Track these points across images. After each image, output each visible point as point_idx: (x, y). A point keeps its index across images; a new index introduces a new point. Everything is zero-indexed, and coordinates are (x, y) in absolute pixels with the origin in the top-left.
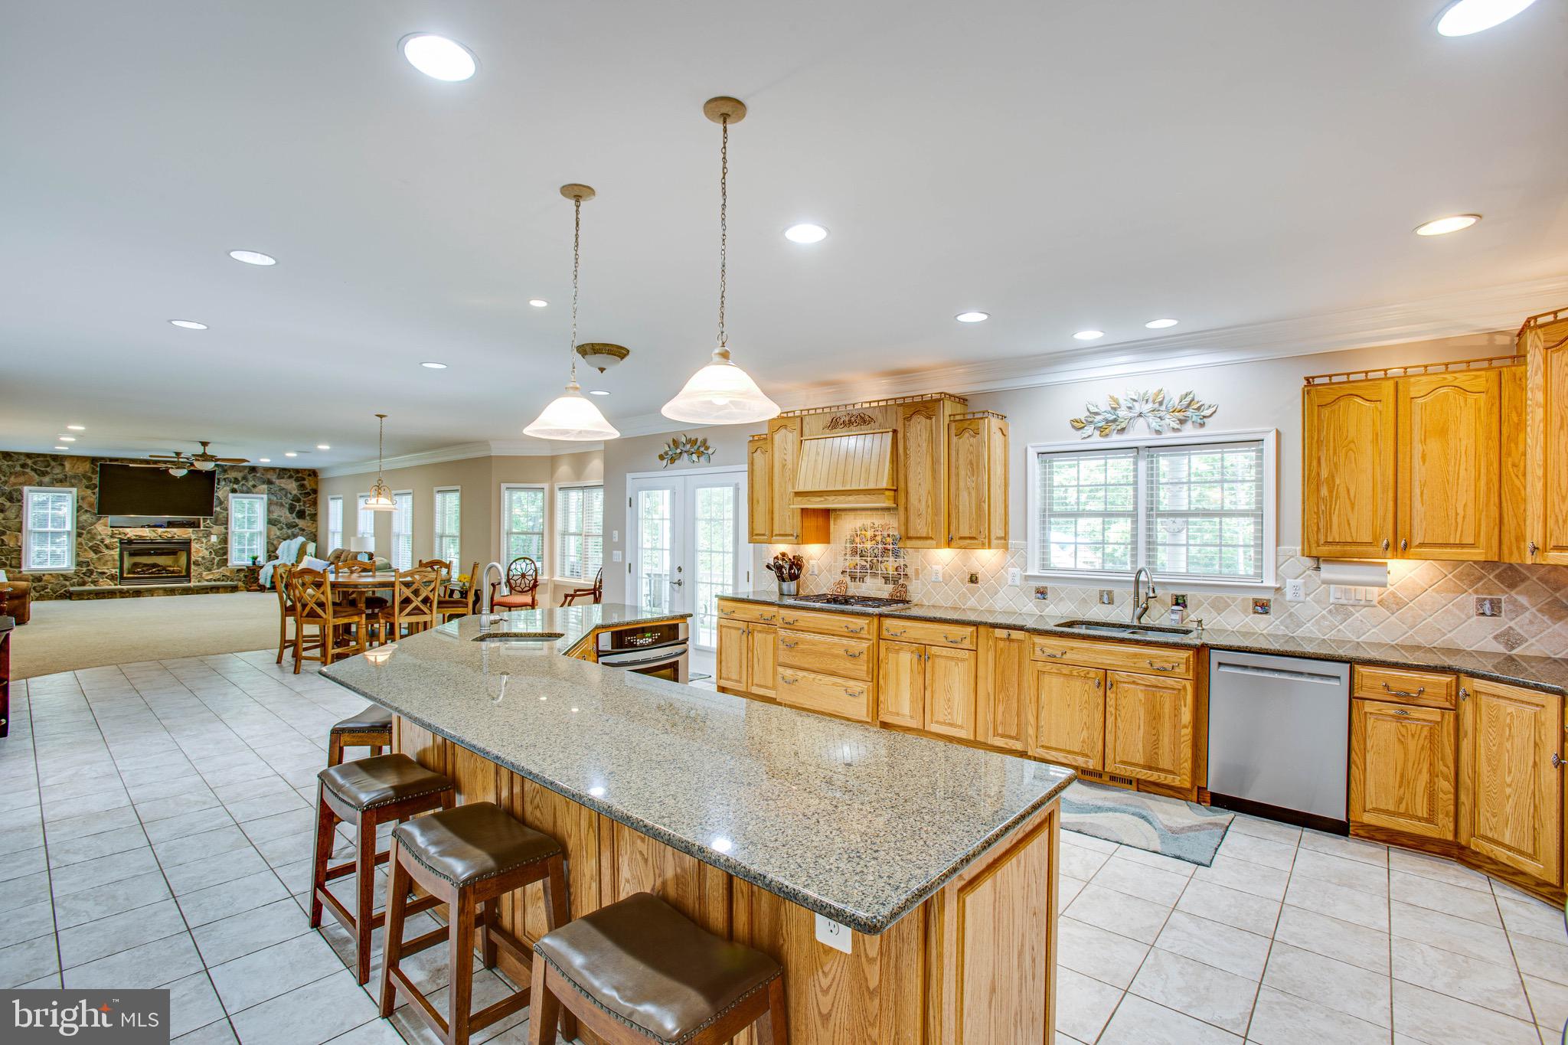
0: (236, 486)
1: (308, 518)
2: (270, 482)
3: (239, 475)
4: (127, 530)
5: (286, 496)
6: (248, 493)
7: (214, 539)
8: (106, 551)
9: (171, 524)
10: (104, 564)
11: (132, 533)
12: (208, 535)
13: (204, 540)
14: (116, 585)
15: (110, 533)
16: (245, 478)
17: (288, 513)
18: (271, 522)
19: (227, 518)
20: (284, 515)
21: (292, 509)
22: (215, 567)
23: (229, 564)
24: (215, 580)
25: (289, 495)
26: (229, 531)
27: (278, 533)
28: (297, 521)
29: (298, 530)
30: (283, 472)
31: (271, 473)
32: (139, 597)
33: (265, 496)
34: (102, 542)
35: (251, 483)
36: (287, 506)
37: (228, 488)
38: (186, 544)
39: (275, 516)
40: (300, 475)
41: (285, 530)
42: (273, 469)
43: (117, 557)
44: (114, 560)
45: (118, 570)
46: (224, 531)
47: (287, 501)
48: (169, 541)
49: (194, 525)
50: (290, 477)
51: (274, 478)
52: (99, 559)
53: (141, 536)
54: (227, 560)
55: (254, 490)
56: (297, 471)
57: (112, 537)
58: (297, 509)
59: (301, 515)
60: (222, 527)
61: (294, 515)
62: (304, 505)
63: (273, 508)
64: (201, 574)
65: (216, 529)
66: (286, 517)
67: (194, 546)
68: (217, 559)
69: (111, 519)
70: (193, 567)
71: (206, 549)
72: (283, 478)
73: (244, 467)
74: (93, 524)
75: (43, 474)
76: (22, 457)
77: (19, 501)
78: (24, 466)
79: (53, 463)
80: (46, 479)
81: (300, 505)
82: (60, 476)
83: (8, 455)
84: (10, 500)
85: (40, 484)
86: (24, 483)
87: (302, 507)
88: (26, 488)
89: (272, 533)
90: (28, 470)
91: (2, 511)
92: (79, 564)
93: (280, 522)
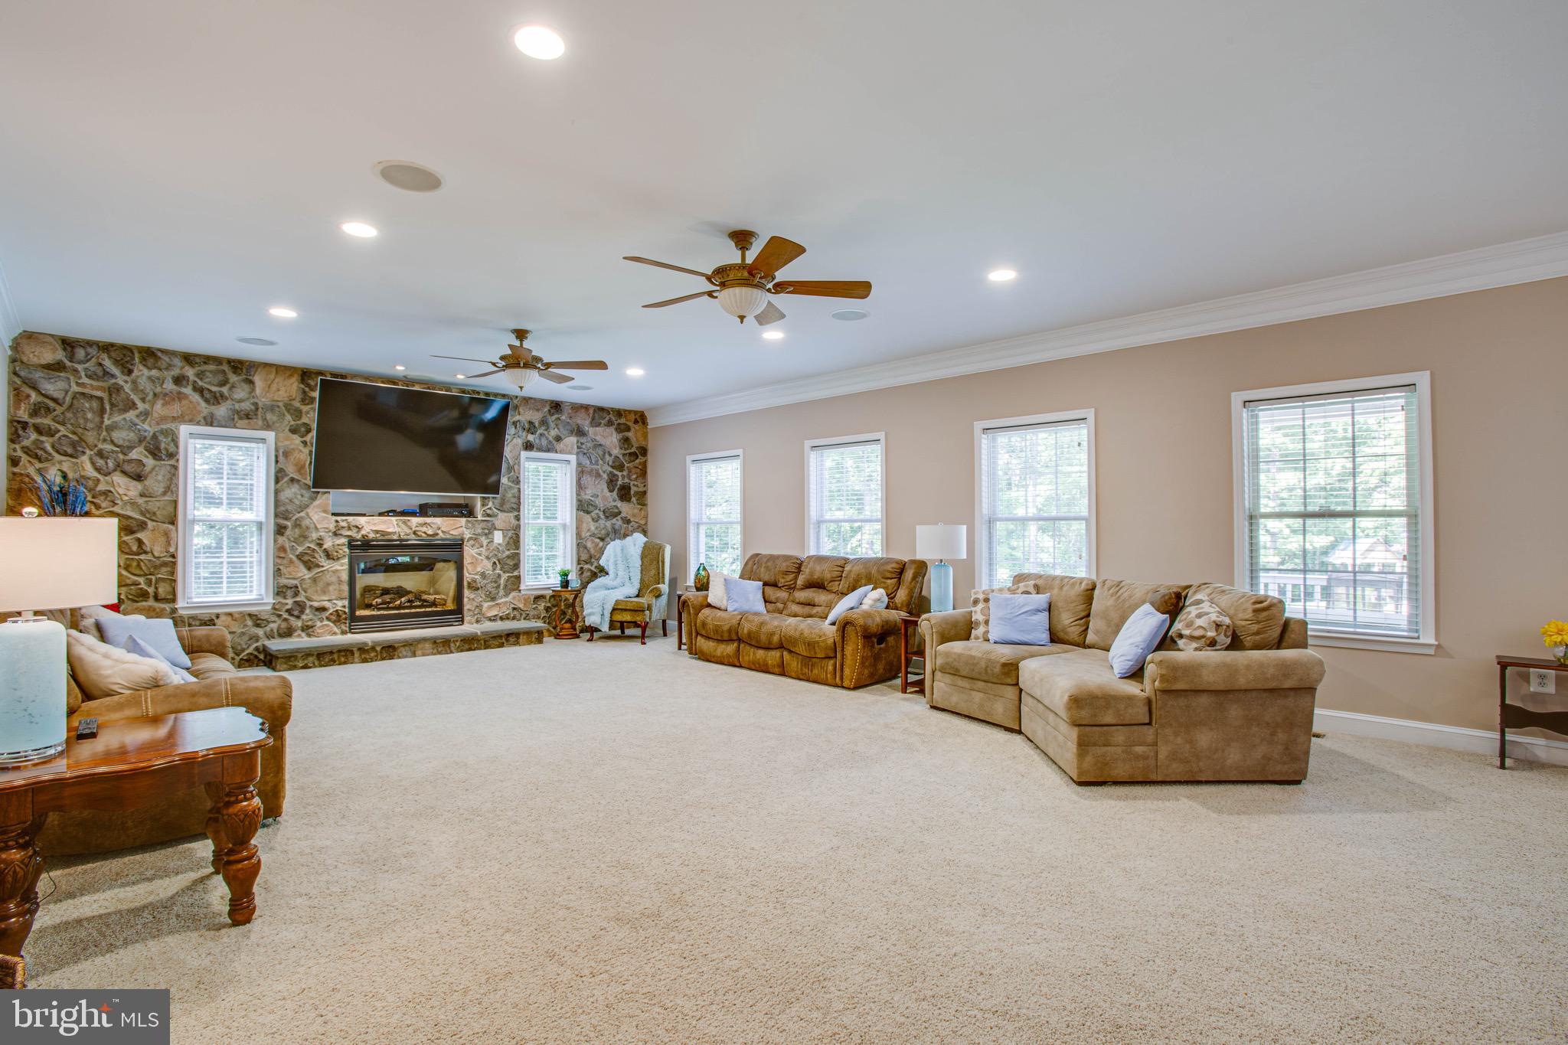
0: (531, 438)
1: (634, 499)
2: (580, 432)
3: (536, 417)
4: (362, 521)
5: (603, 458)
6: (548, 450)
7: (498, 537)
8: (327, 564)
9: (424, 510)
10: (324, 592)
11: (370, 526)
12: (489, 532)
13: (484, 541)
14: (344, 633)
15: (332, 526)
16: (544, 422)
17: (606, 490)
18: (583, 507)
19: (519, 498)
20: (602, 493)
21: (611, 482)
22: (502, 593)
23: (523, 587)
24: (502, 619)
25: (607, 457)
26: (522, 524)
27: (593, 529)
28: (619, 504)
29: (620, 523)
30: (601, 414)
31: (582, 414)
32: (392, 658)
33: (573, 458)
34: (320, 545)
35: (553, 433)
36: (605, 476)
37: (522, 442)
38: (454, 549)
39: (587, 496)
40: (623, 421)
41: (602, 522)
42: (585, 408)
43: (345, 576)
44: (340, 582)
45: (346, 603)
46: (514, 522)
47: (605, 469)
48: (429, 543)
49: (466, 511)
50: (610, 423)
51: (586, 424)
52: (314, 580)
53: (384, 533)
54: (518, 578)
55: (557, 446)
56: (619, 413)
57: (336, 534)
58: (620, 482)
59: (625, 493)
60: (512, 515)
61: (615, 493)
62: (629, 478)
63: (585, 480)
64: (479, 607)
65: (503, 519)
66: (604, 498)
67: (469, 552)
68: (505, 576)
69: (335, 498)
70: (466, 592)
71: (488, 558)
72: (599, 425)
73: (543, 402)
74: (303, 507)
75: (216, 399)
76: (177, 362)
77: (172, 455)
78: (179, 380)
79: (233, 378)
80: (221, 411)
81: (623, 476)
82: (246, 406)
83: (150, 355)
84: (155, 452)
85: (210, 421)
86: (181, 419)
87: (626, 480)
88: (184, 430)
89: (584, 527)
90: (188, 390)
91: (138, 478)
92: (280, 591)
93: (596, 507)
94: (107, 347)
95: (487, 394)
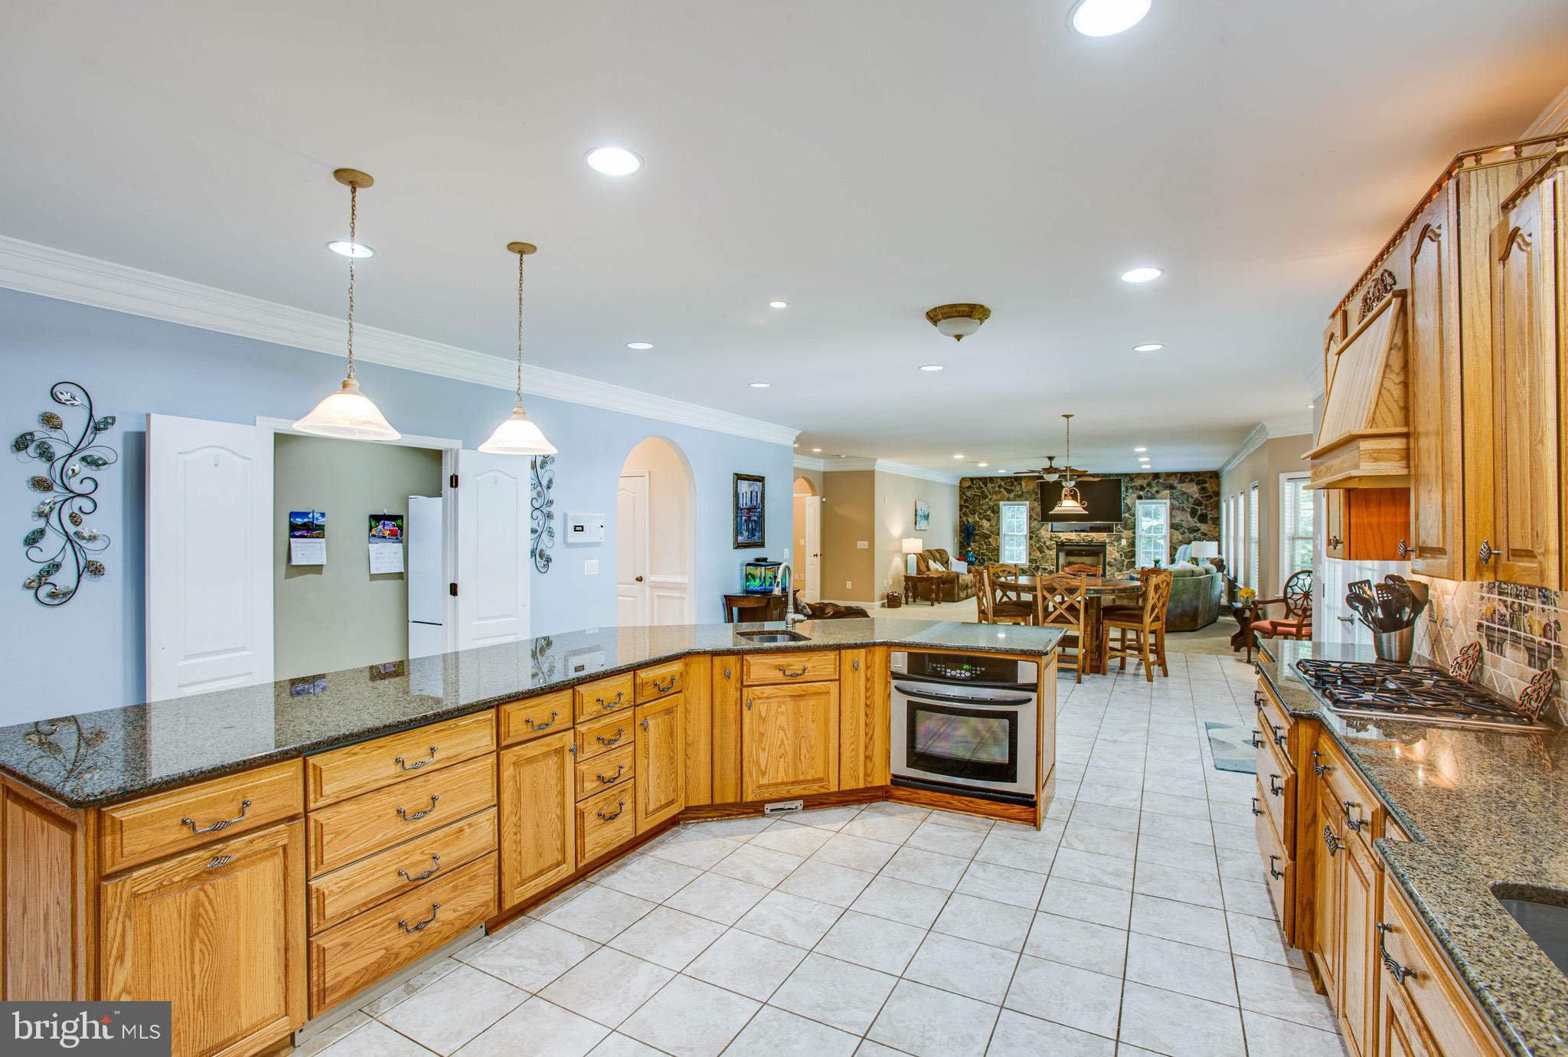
0: (1141, 493)
1: (1210, 522)
2: (1172, 487)
3: (1144, 483)
4: (1060, 534)
5: (1187, 500)
6: (1151, 498)
7: (1124, 542)
8: (1047, 551)
9: (1093, 529)
10: (1046, 562)
11: (1063, 537)
12: (1119, 539)
13: (1116, 543)
15: (1049, 537)
16: (1149, 485)
17: (1189, 517)
18: (1174, 527)
19: (1134, 523)
20: (1186, 519)
21: (1193, 513)
22: (1125, 569)
23: (1137, 566)
25: (1190, 499)
26: (1137, 535)
27: (1180, 537)
28: (1198, 525)
29: (1200, 533)
30: (1185, 476)
31: (1173, 477)
33: (1168, 501)
34: (1044, 544)
35: (1154, 489)
36: (1189, 510)
37: (1135, 495)
38: (1103, 546)
39: (1177, 520)
40: (1201, 478)
41: (1187, 535)
42: (1175, 474)
43: (1054, 557)
44: (1052, 559)
45: (1054, 568)
46: (1132, 535)
47: (1188, 505)
48: (1090, 544)
49: (1109, 529)
50: (1191, 481)
51: (1175, 483)
52: (1043, 557)
53: (1069, 540)
54: (1134, 562)
55: (1158, 496)
56: (1198, 474)
57: (1051, 540)
58: (1199, 512)
59: (1203, 519)
60: (1131, 531)
61: (1196, 519)
62: (1206, 509)
63: (1174, 512)
64: (1113, 574)
65: (1126, 533)
66: (1187, 522)
67: (1109, 548)
68: (1126, 561)
69: (1051, 525)
70: (1107, 567)
71: (1117, 552)
72: (1184, 482)
73: (1148, 474)
74: (1039, 529)
75: (1009, 491)
76: (999, 480)
77: (998, 512)
78: (1000, 486)
79: (1015, 483)
80: (1012, 496)
81: (1201, 510)
82: (1020, 493)
83: (991, 479)
84: (993, 512)
85: (1009, 500)
86: (1000, 500)
87: (1204, 511)
88: (1002, 503)
89: (1175, 537)
90: (1002, 490)
91: (989, 520)
92: (1031, 561)
93: (1182, 527)
94: (980, 479)
95: (1117, 475)
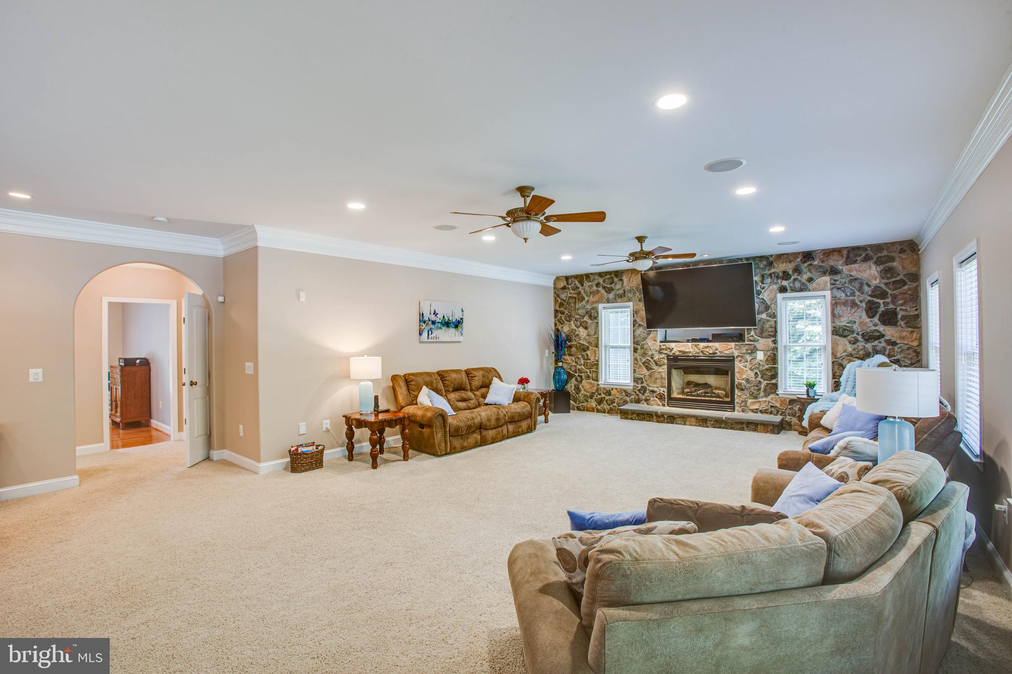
0: (785, 283)
1: (902, 323)
2: (834, 271)
3: (789, 267)
4: (672, 345)
5: (860, 289)
6: (801, 290)
7: (760, 356)
8: (656, 368)
9: (717, 338)
10: (655, 383)
11: (676, 348)
12: (753, 351)
13: (748, 358)
14: (664, 405)
15: (658, 348)
16: (797, 270)
17: (865, 316)
18: (837, 332)
19: (775, 328)
20: (859, 319)
21: (871, 310)
22: (762, 394)
23: (780, 391)
24: (761, 412)
25: (866, 288)
26: (780, 346)
27: (850, 348)
28: (881, 328)
29: (883, 344)
31: (836, 256)
33: (828, 294)
34: (652, 358)
35: (805, 277)
36: (863, 305)
37: (775, 287)
38: (728, 362)
39: (843, 322)
40: (885, 253)
41: (861, 344)
42: (838, 251)
43: (665, 375)
44: (662, 378)
45: (666, 390)
46: (772, 345)
47: (862, 298)
48: (712, 359)
49: (739, 337)
50: (867, 259)
51: (840, 265)
52: (650, 376)
53: (684, 352)
54: (775, 386)
55: (810, 286)
56: (878, 248)
57: (660, 352)
58: (882, 308)
59: (889, 318)
60: (770, 340)
61: (876, 319)
62: (893, 302)
63: (839, 310)
64: (745, 401)
65: (763, 343)
66: (861, 323)
67: (738, 365)
68: (764, 383)
69: (660, 333)
70: (736, 391)
71: (751, 369)
72: (855, 262)
73: (795, 255)
74: (645, 339)
75: (609, 291)
76: (596, 277)
77: (596, 318)
78: (598, 285)
79: (616, 280)
80: (611, 296)
81: (886, 304)
82: (621, 291)
83: (587, 276)
84: (590, 317)
85: (608, 301)
86: (598, 302)
87: (891, 306)
88: (601, 306)
89: (840, 349)
90: (601, 289)
91: (586, 328)
92: (636, 380)
93: (853, 332)
94: (576, 277)
95: (747, 259)
